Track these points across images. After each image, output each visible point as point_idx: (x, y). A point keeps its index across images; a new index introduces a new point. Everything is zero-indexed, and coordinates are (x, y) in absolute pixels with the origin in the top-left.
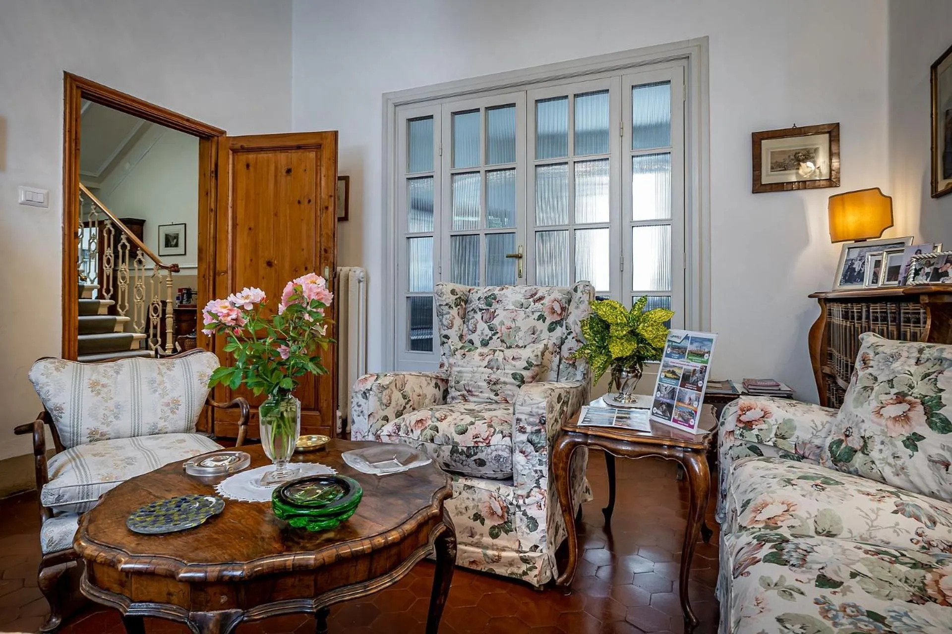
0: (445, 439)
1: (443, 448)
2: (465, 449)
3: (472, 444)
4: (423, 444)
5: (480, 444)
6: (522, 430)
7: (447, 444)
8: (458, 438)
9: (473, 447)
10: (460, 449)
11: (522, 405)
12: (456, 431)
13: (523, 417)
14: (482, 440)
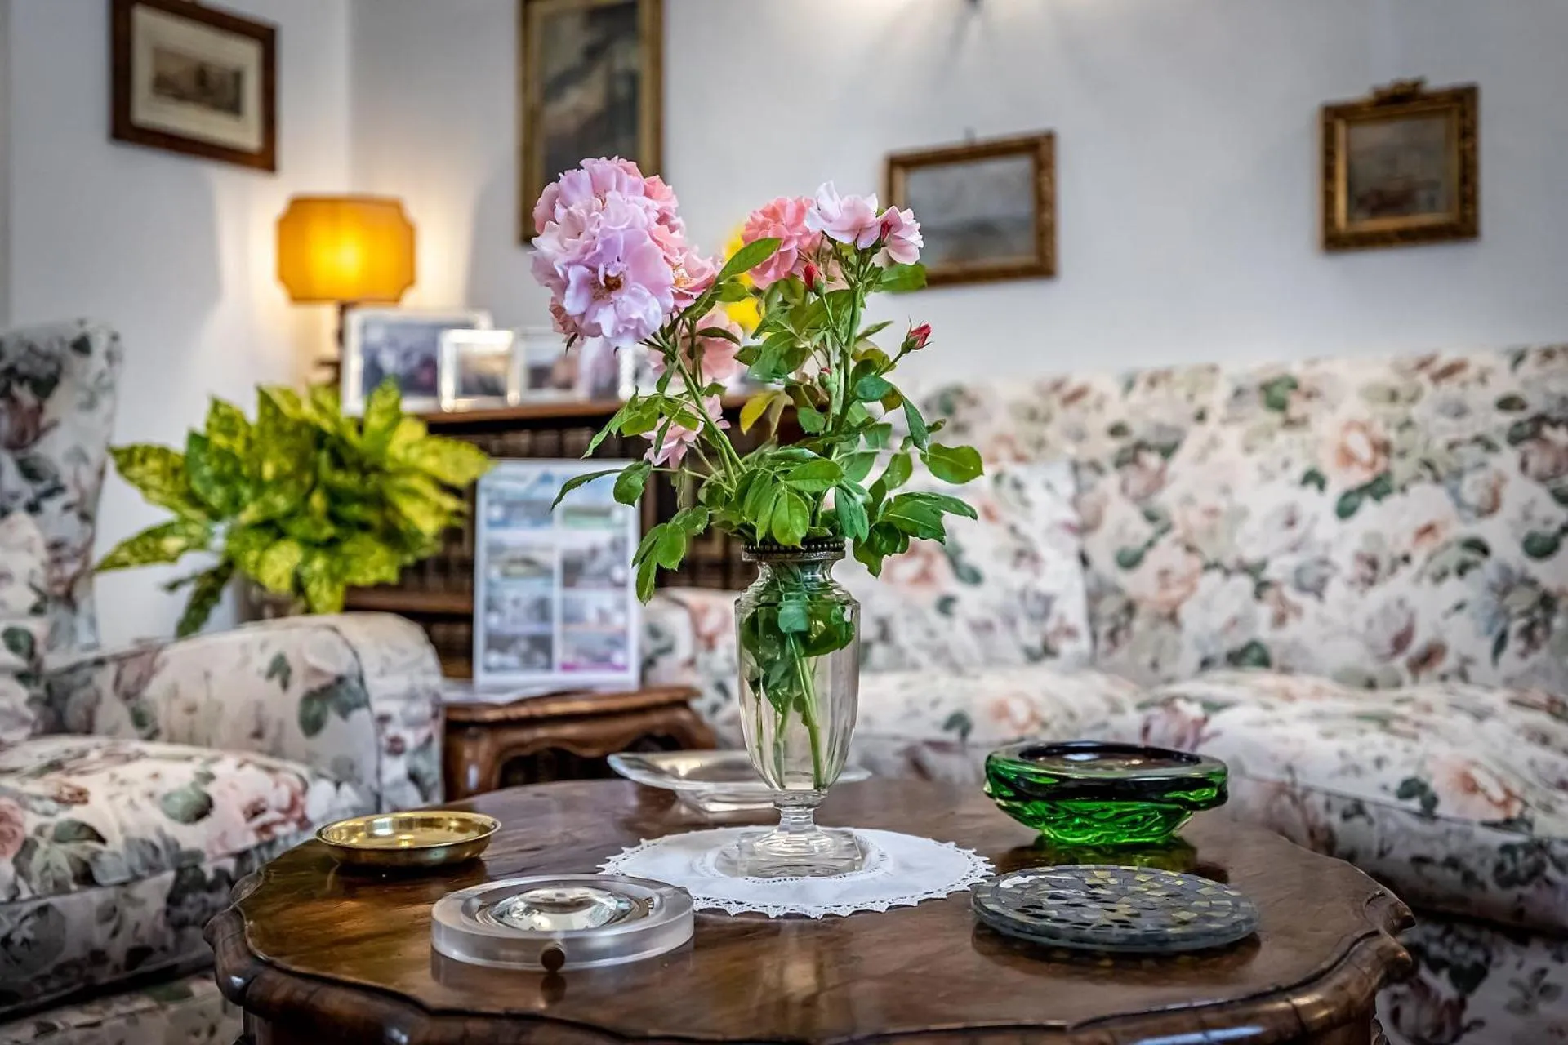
0: (142, 855)
1: (139, 891)
2: (230, 865)
3: (251, 840)
4: (43, 910)
5: (280, 830)
6: (396, 748)
7: (155, 869)
8: (191, 837)
9: (258, 847)
10: (208, 870)
11: (382, 673)
12: (173, 817)
13: (393, 707)
14: (278, 816)
